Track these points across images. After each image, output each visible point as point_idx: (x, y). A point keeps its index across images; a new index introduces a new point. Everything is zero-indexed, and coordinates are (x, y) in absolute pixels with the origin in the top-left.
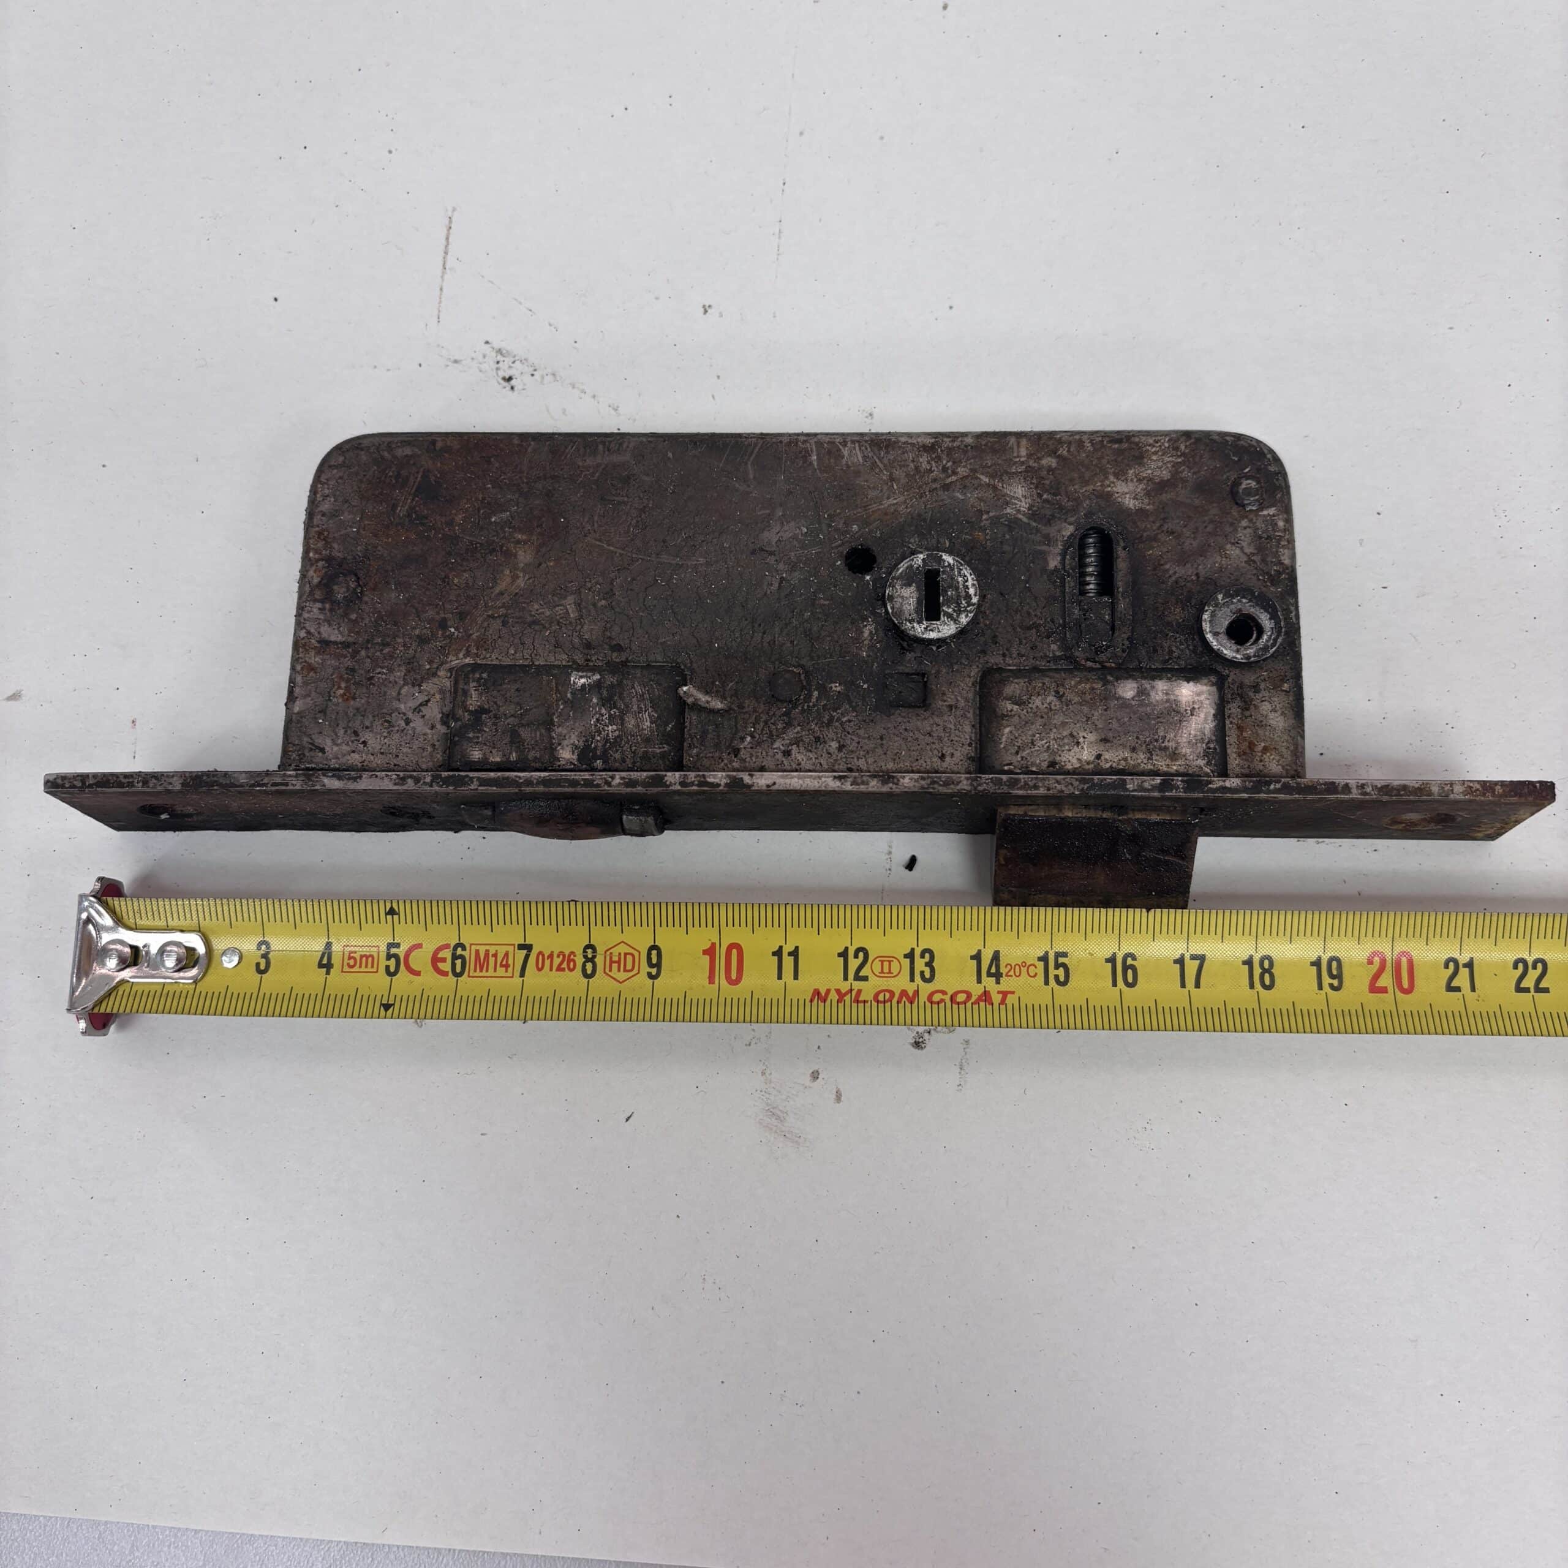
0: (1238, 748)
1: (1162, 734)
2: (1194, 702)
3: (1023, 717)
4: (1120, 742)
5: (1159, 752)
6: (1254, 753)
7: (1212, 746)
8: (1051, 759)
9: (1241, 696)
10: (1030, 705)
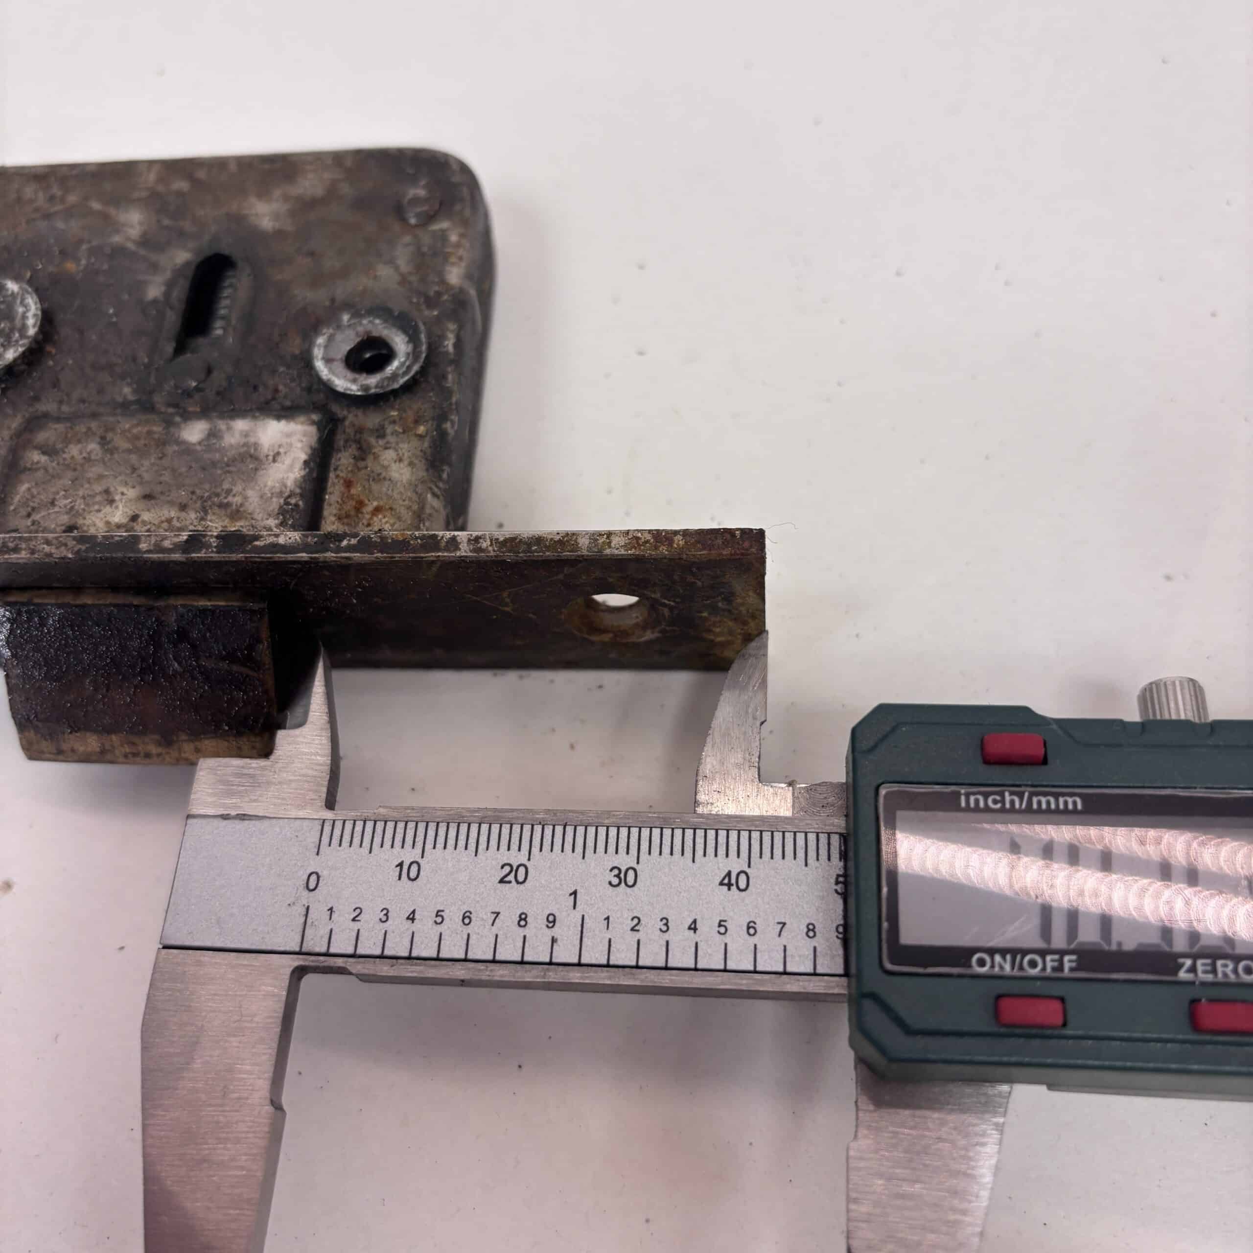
0: (340, 510)
1: (226, 486)
2: (280, 446)
3: (51, 471)
4: (169, 499)
5: (216, 510)
6: (360, 515)
7: (293, 501)
8: (72, 522)
9: (358, 442)
10: (65, 456)
